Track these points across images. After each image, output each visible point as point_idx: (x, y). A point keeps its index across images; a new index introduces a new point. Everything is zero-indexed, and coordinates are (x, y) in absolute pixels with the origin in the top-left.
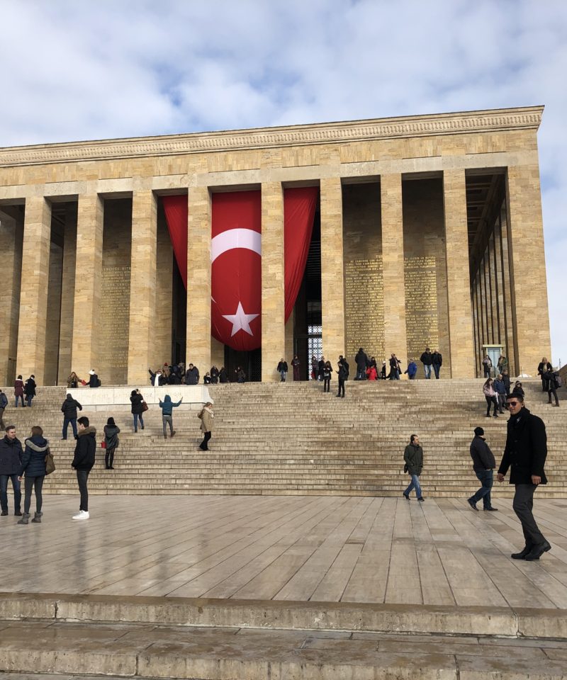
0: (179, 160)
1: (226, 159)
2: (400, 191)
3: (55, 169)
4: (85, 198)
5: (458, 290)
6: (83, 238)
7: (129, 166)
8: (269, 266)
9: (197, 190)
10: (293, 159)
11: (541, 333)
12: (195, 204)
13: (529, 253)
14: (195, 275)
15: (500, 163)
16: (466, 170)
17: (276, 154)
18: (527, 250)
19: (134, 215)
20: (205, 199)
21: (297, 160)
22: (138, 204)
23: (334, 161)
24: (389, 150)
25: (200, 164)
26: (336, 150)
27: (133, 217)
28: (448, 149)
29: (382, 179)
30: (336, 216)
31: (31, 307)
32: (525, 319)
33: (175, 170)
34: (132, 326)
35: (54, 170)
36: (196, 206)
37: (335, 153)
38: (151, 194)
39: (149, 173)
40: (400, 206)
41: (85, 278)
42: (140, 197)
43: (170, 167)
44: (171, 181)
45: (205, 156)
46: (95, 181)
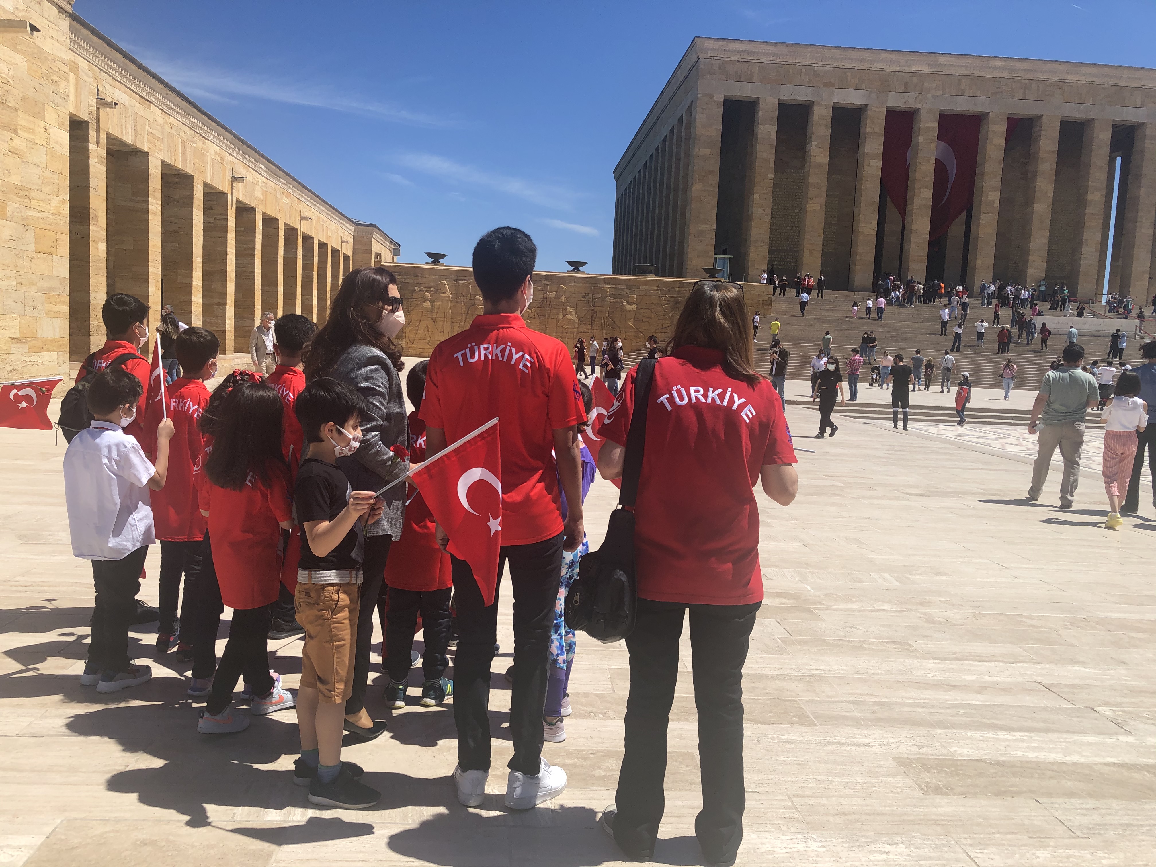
0: (915, 79)
1: (959, 83)
2: (1110, 139)
4: (819, 106)
7: (866, 78)
8: (990, 193)
10: (1021, 91)
12: (927, 125)
14: (921, 195)
17: (1007, 85)
20: (935, 121)
21: (1025, 93)
22: (873, 118)
23: (1058, 98)
24: (1105, 96)
25: (934, 85)
26: (1060, 89)
28: (1153, 102)
29: (1095, 122)
35: (791, 71)
37: (1058, 91)
38: (885, 109)
39: (885, 88)
41: (816, 186)
42: (874, 112)
43: (906, 84)
44: (904, 100)
45: (941, 77)
46: (831, 89)
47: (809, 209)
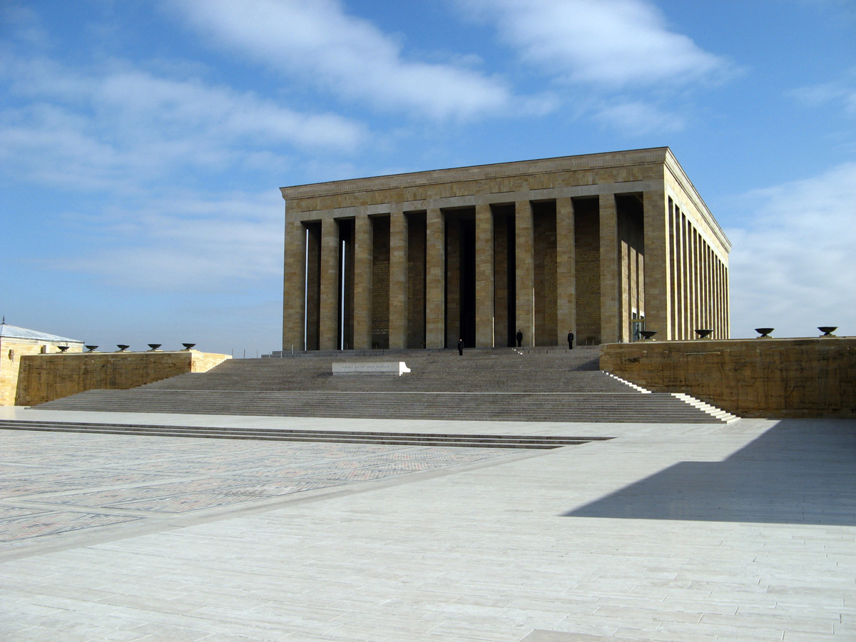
0: (420, 190)
4: (360, 218)
6: (359, 247)
7: (388, 195)
8: (481, 265)
9: (433, 211)
10: (497, 187)
12: (431, 221)
15: (638, 190)
16: (615, 194)
18: (655, 253)
19: (391, 230)
20: (438, 217)
21: (500, 188)
22: (394, 222)
23: (525, 188)
26: (526, 180)
28: (602, 179)
29: (557, 201)
33: (418, 197)
34: (391, 309)
35: (340, 199)
37: (526, 183)
38: (402, 214)
39: (401, 199)
42: (395, 217)
43: (415, 195)
44: (415, 205)
45: (438, 186)
46: (366, 206)
47: (355, 292)
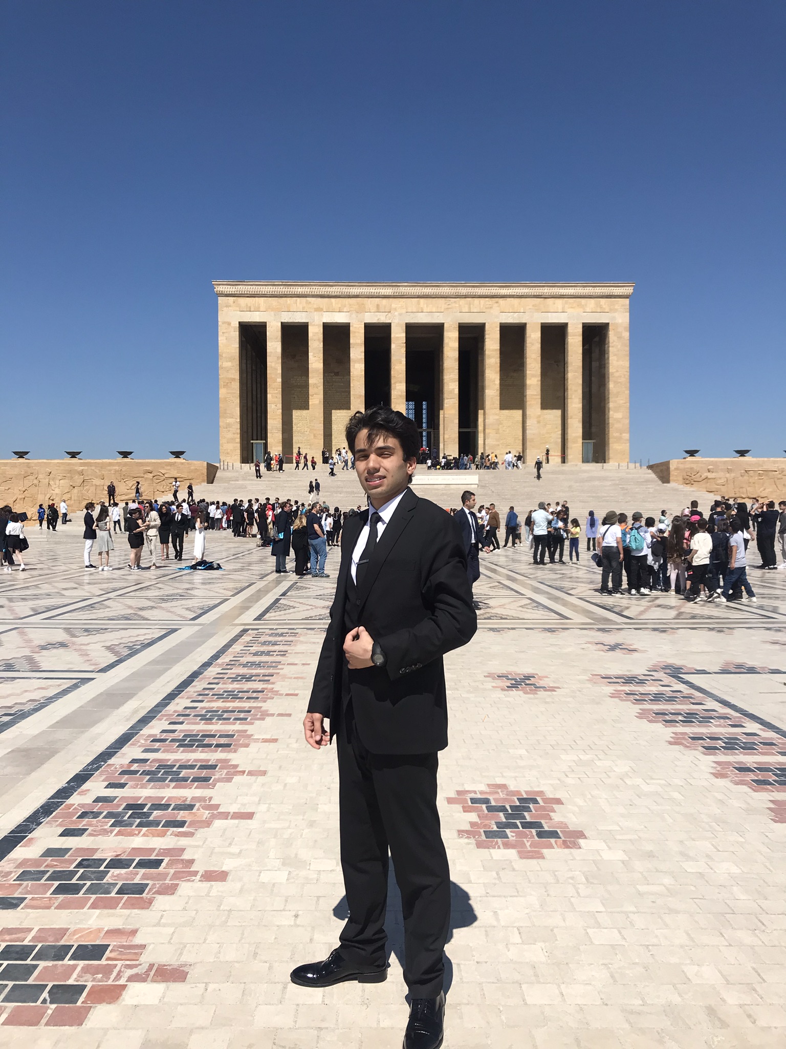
0: (385, 301)
1: (419, 303)
2: (540, 335)
3: (289, 300)
4: (314, 325)
5: (574, 406)
7: (347, 303)
8: (450, 383)
9: (397, 325)
10: (467, 306)
11: (624, 435)
12: (397, 336)
13: (619, 382)
14: (397, 388)
15: (605, 321)
16: (583, 323)
17: (455, 302)
19: (351, 341)
20: (403, 332)
21: (470, 308)
22: (355, 332)
23: (495, 310)
24: (533, 306)
25: (400, 306)
26: (497, 302)
27: (351, 342)
28: (572, 308)
29: (527, 325)
30: (496, 350)
31: (276, 406)
32: (615, 426)
33: (382, 309)
35: (289, 302)
36: (397, 337)
37: (496, 305)
38: (362, 326)
39: (362, 310)
40: (540, 346)
41: (315, 385)
42: (356, 327)
43: (378, 306)
44: (379, 317)
45: (405, 300)
46: (320, 313)
47: (311, 403)
